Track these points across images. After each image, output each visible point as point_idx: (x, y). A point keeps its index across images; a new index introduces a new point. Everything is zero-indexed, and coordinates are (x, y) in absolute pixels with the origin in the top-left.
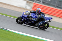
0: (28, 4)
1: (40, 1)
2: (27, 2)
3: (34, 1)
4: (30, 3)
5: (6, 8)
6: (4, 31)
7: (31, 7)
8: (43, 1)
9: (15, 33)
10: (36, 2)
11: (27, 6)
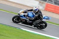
0: (41, 4)
1: (52, 2)
2: (40, 2)
3: (46, 2)
4: (43, 3)
5: (19, 7)
6: (18, 29)
7: (44, 7)
8: (55, 2)
9: (28, 32)
10: (48, 2)
11: (39, 6)
